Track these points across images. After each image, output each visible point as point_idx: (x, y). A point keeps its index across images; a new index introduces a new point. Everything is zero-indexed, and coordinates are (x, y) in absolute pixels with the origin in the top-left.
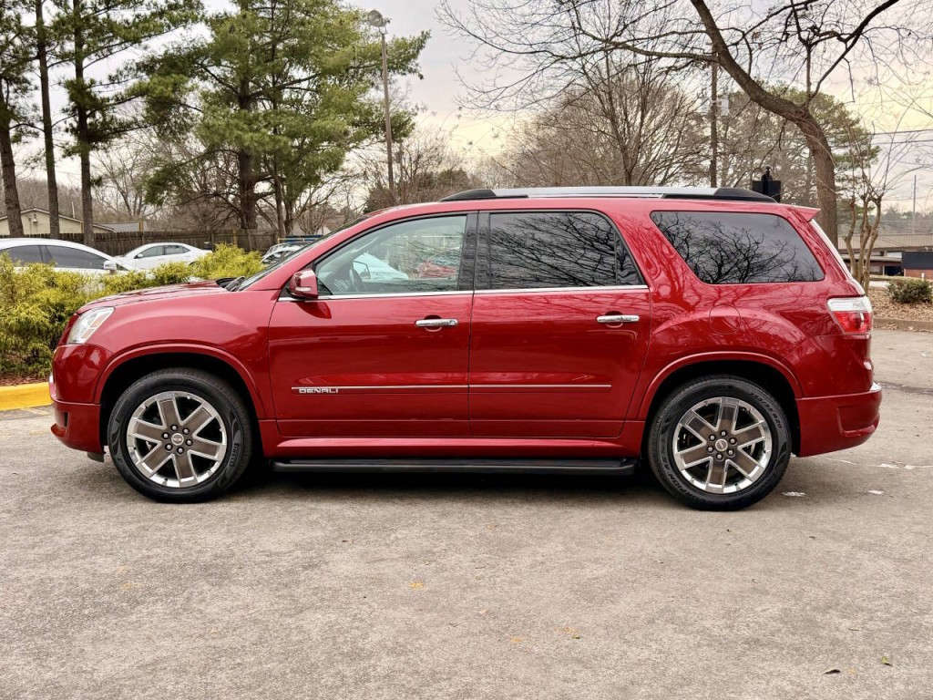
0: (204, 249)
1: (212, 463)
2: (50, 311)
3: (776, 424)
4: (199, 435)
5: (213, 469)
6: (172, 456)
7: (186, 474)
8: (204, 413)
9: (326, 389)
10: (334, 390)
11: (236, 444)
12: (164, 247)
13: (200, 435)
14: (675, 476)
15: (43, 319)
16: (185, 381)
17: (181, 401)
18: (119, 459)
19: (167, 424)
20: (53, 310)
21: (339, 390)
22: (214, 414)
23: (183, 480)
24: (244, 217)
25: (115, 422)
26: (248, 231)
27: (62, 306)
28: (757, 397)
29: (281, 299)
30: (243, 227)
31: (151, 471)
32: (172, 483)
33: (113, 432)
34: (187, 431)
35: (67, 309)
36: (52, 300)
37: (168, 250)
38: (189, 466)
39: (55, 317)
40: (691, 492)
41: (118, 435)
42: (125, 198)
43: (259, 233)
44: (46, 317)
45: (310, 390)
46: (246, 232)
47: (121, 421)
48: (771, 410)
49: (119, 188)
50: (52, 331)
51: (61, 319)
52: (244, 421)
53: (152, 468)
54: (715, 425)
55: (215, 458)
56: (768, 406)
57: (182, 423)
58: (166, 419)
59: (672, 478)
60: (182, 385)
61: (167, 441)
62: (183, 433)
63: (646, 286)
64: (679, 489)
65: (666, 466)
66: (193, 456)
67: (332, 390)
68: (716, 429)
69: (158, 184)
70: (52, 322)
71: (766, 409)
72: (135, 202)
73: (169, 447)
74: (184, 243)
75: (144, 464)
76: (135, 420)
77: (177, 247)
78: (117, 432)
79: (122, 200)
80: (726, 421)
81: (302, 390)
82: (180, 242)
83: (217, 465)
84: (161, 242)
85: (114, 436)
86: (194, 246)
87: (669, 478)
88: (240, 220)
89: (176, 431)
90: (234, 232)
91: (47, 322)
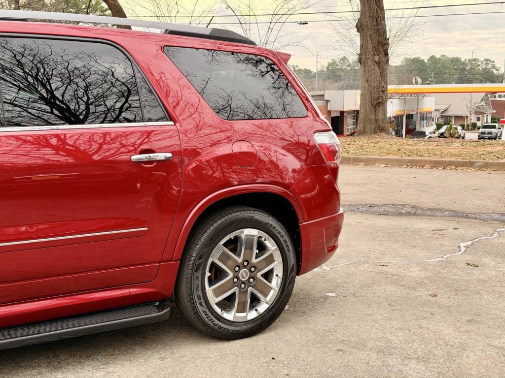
3: (286, 248)
14: (208, 312)
28: (271, 225)
40: (222, 325)
48: (282, 236)
54: (239, 256)
56: (280, 233)
59: (206, 314)
63: (172, 123)
64: (212, 324)
65: (201, 304)
68: (240, 260)
71: (279, 236)
80: (248, 251)
87: (203, 314)
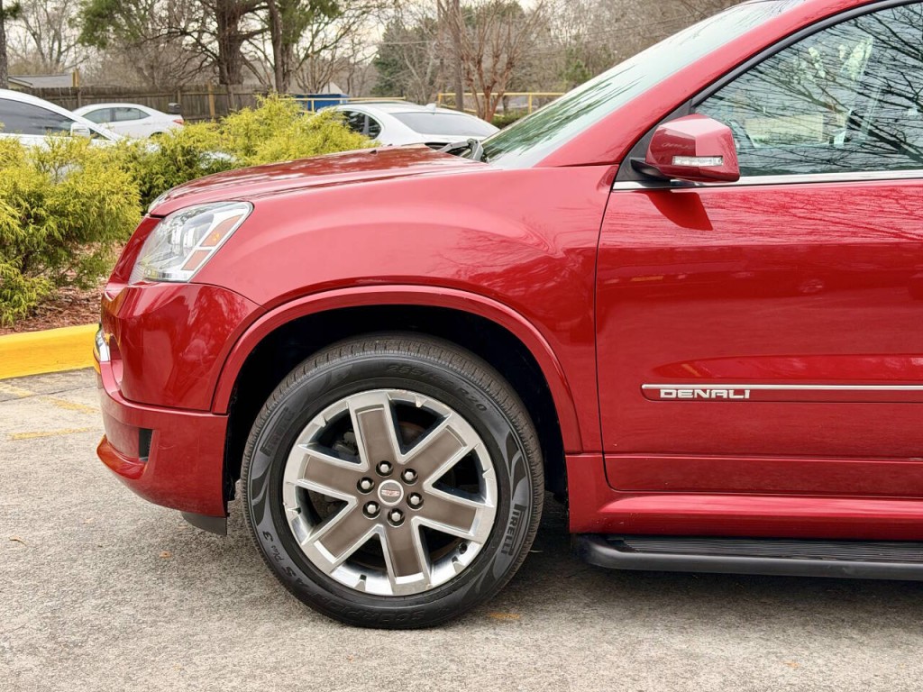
0: (168, 112)
1: (463, 545)
2: (19, 205)
4: (437, 485)
5: (465, 559)
6: (378, 529)
7: (406, 565)
8: (452, 439)
9: (723, 390)
10: (741, 392)
11: (517, 507)
12: (113, 110)
13: (440, 484)
15: (10, 220)
16: (411, 368)
17: (402, 412)
18: (266, 534)
19: (370, 459)
20: (25, 205)
21: (752, 392)
22: (471, 441)
23: (401, 580)
24: (225, 67)
25: (259, 453)
26: (230, 87)
27: (40, 197)
29: (617, 185)
30: (221, 82)
31: (332, 559)
32: (378, 586)
33: (256, 475)
34: (410, 476)
35: (49, 202)
36: (23, 187)
37: (118, 115)
38: (412, 550)
39: (29, 216)
41: (266, 482)
42: (38, 44)
43: (246, 92)
44: (13, 216)
45: (684, 391)
46: (227, 89)
47: (274, 452)
49: (29, 28)
50: (23, 241)
51: (39, 220)
52: (536, 456)
53: (334, 553)
55: (469, 534)
57: (402, 459)
58: (369, 449)
60: (406, 376)
61: (369, 496)
62: (403, 479)
66: (423, 529)
67: (737, 392)
69: (100, 15)
70: (24, 225)
72: (52, 49)
73: (371, 508)
74: (138, 103)
75: (318, 545)
76: (301, 451)
77: (129, 109)
78: (262, 478)
79: (32, 45)
81: (668, 390)
82: (132, 102)
83: (473, 551)
84: (105, 102)
85: (258, 484)
86: (152, 107)
88: (218, 69)
89: (388, 475)
90: (210, 89)
91: (15, 224)
